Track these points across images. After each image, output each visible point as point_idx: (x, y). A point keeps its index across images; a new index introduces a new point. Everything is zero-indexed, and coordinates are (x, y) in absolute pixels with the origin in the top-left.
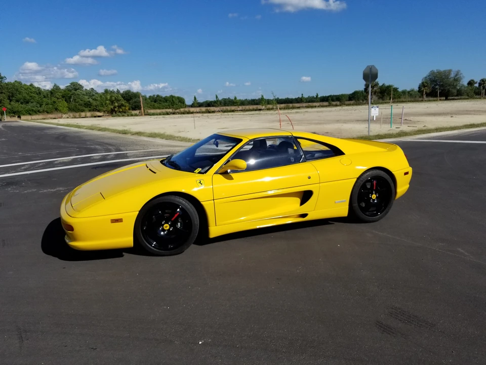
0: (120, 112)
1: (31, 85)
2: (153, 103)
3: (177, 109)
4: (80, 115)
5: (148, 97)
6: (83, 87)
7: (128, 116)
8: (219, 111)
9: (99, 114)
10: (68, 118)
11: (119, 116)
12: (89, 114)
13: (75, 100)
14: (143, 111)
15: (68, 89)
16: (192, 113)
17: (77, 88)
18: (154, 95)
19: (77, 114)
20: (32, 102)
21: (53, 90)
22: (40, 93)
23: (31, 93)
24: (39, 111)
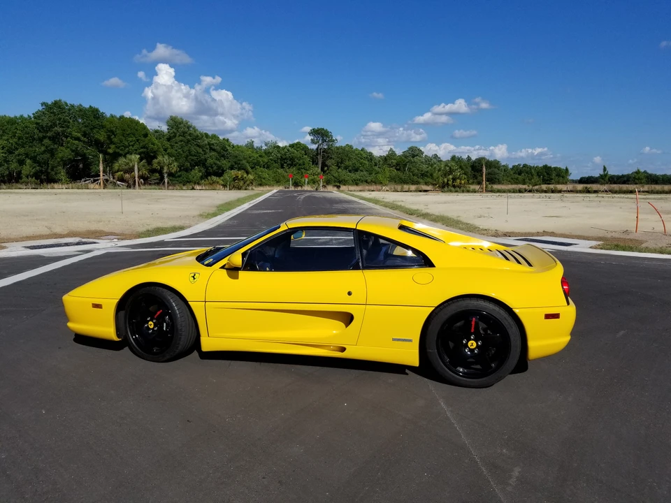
0: (454, 186)
1: (363, 150)
2: (517, 176)
3: (536, 185)
4: (402, 188)
5: (510, 166)
6: (423, 153)
7: (463, 192)
8: (606, 191)
9: (425, 187)
10: (387, 191)
11: (451, 191)
12: (413, 187)
13: (410, 169)
14: (484, 186)
15: (405, 155)
16: (560, 191)
17: (416, 154)
18: (519, 165)
19: (399, 187)
20: (362, 171)
21: (388, 156)
22: (371, 159)
23: (361, 159)
24: (366, 181)
